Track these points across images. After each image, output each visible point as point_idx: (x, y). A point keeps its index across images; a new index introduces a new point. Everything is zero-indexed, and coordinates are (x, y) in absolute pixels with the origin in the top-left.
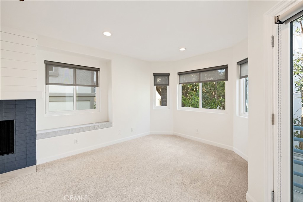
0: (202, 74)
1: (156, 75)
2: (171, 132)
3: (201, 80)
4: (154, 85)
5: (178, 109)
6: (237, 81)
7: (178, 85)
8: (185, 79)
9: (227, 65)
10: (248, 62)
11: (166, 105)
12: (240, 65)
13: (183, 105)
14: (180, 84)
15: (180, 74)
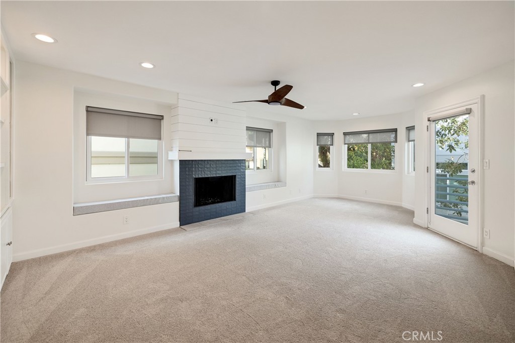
0: (370, 135)
1: (319, 135)
2: (336, 195)
3: (371, 141)
4: (317, 145)
5: (343, 170)
6: (406, 144)
7: (343, 145)
8: (352, 140)
9: (397, 129)
10: (414, 129)
11: (329, 167)
12: (409, 130)
13: (349, 166)
14: (345, 144)
15: (345, 134)
